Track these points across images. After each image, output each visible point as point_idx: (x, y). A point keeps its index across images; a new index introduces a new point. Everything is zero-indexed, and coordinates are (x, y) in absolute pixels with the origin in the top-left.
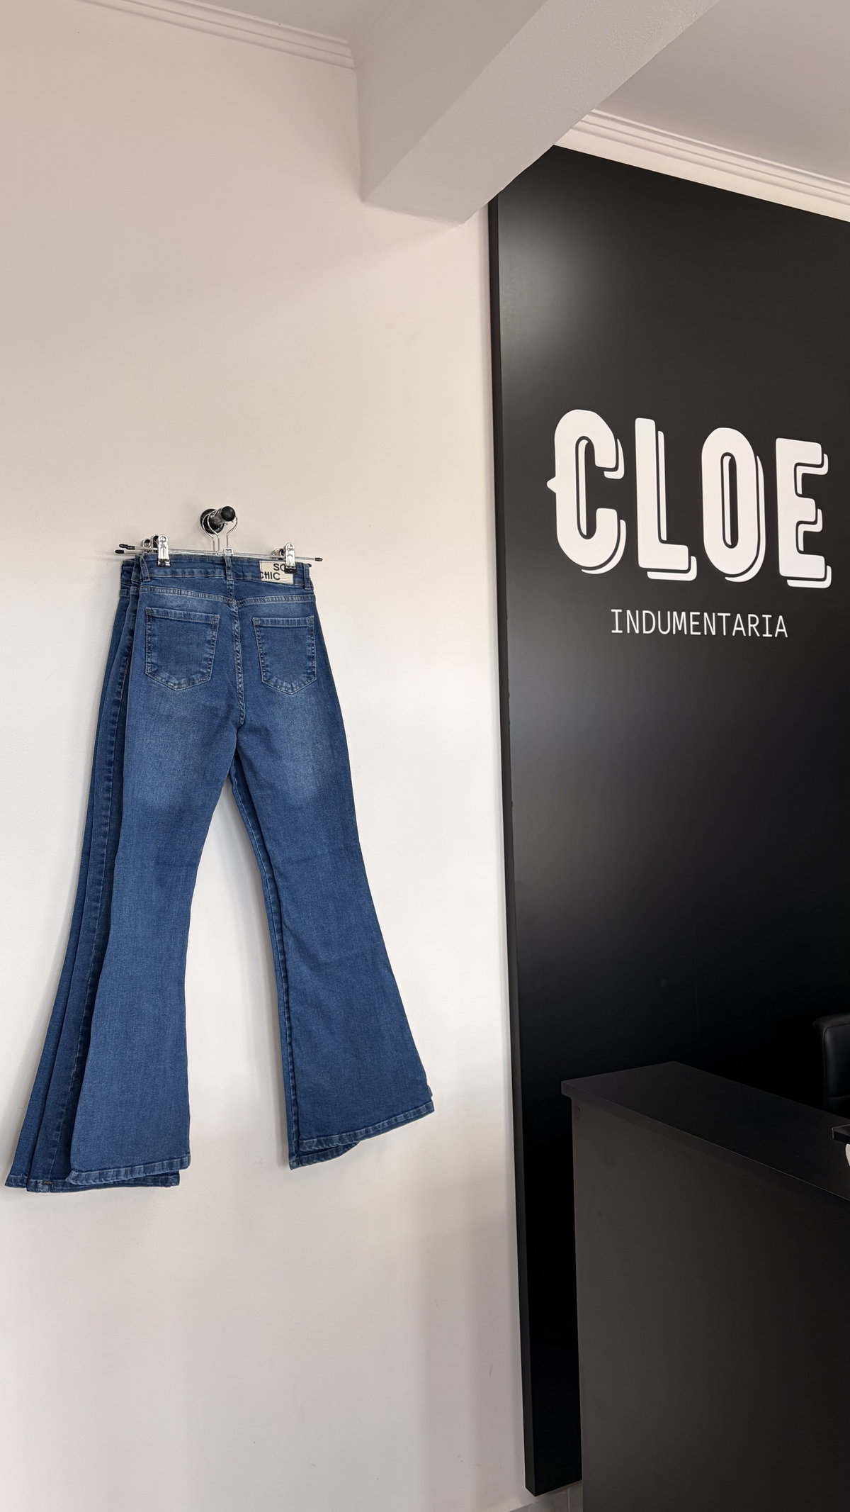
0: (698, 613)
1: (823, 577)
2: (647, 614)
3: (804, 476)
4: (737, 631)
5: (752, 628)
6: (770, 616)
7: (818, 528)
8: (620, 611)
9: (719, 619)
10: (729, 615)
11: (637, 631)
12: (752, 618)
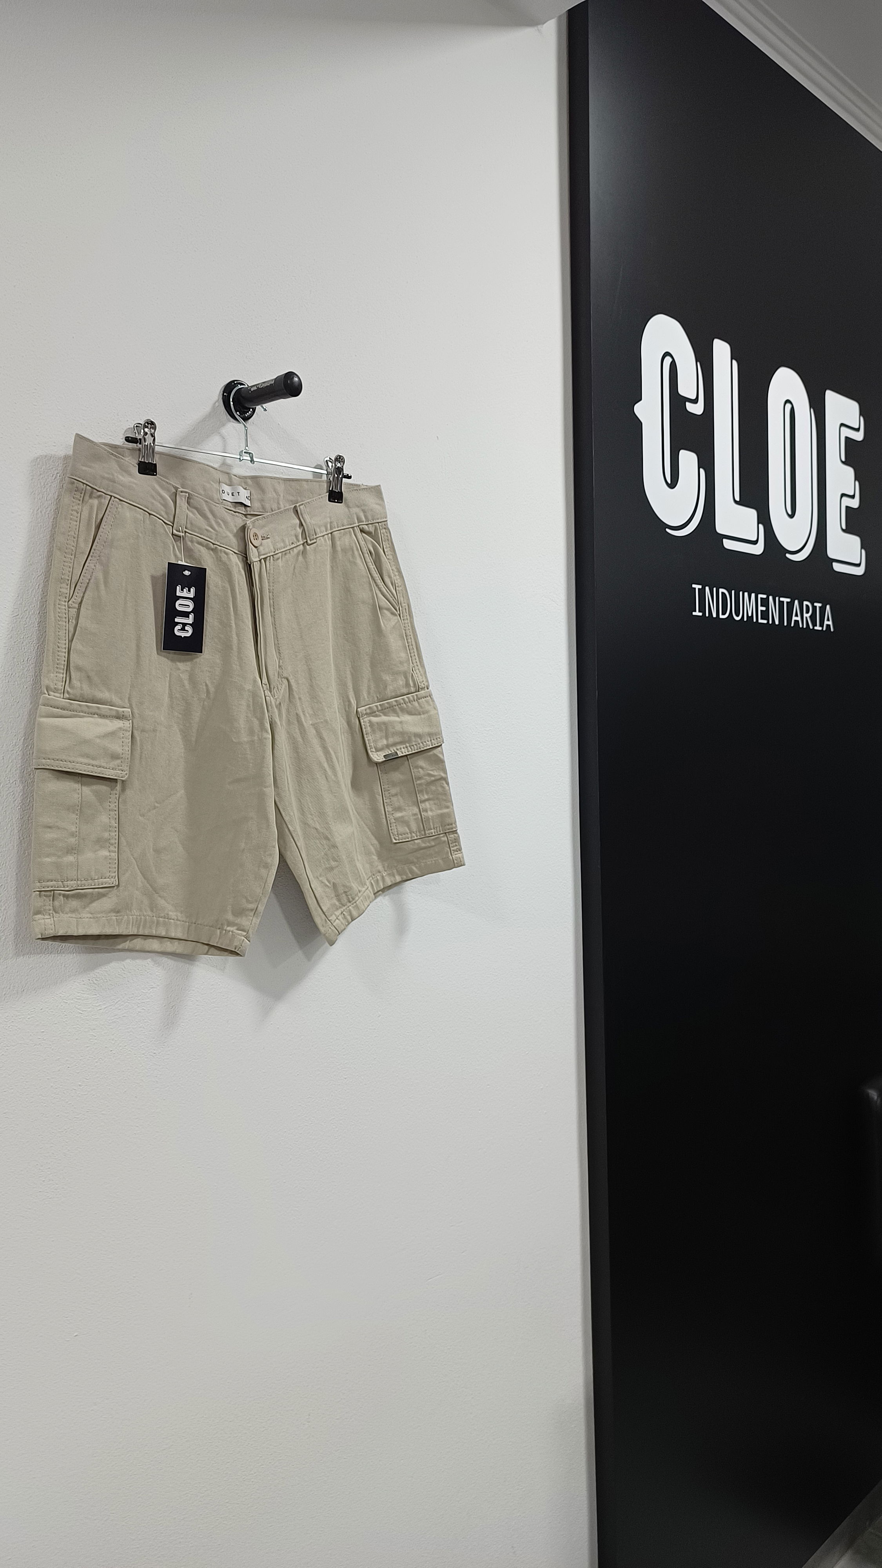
0: (764, 596)
1: (858, 562)
2: (723, 593)
3: (847, 438)
4: (795, 621)
5: (806, 618)
6: (820, 605)
7: (855, 503)
8: (700, 587)
9: (781, 603)
10: (789, 600)
11: (714, 615)
12: (807, 606)
